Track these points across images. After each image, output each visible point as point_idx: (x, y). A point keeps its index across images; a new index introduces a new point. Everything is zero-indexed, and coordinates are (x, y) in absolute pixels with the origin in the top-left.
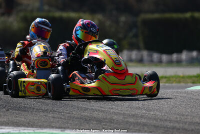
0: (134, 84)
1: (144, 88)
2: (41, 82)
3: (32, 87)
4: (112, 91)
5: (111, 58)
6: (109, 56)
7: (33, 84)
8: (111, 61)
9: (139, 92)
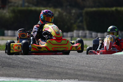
0: (66, 44)
1: (72, 47)
2: (20, 44)
3: (16, 47)
5: (55, 31)
6: (54, 30)
7: (16, 45)
8: (54, 32)
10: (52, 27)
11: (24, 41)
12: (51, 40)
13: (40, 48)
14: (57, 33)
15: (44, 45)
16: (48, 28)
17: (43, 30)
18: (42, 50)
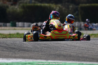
0: (66, 34)
4: (56, 37)
9: (68, 38)
10: (56, 22)
11: (34, 32)
12: (54, 31)
13: (46, 37)
14: (59, 26)
15: (49, 35)
16: (53, 22)
17: (50, 24)
18: (47, 38)
